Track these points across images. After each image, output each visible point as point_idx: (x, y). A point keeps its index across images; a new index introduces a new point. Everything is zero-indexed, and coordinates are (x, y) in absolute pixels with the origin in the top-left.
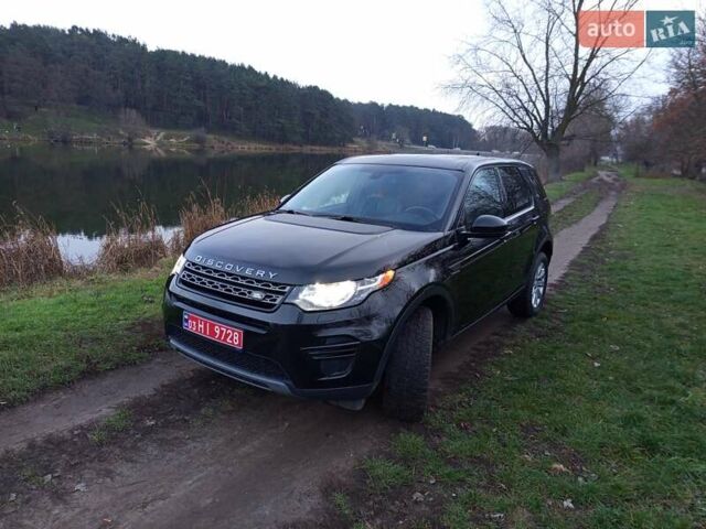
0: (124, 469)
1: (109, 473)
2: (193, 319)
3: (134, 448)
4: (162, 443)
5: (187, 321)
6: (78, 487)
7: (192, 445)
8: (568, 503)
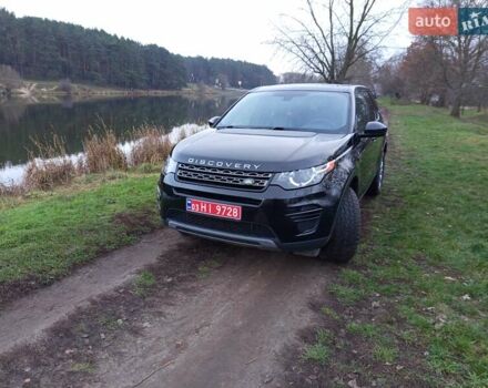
0: (169, 310)
1: (160, 314)
2: (195, 203)
3: (167, 296)
4: (186, 291)
5: (190, 205)
6: (145, 325)
7: (206, 291)
8: (466, 297)
